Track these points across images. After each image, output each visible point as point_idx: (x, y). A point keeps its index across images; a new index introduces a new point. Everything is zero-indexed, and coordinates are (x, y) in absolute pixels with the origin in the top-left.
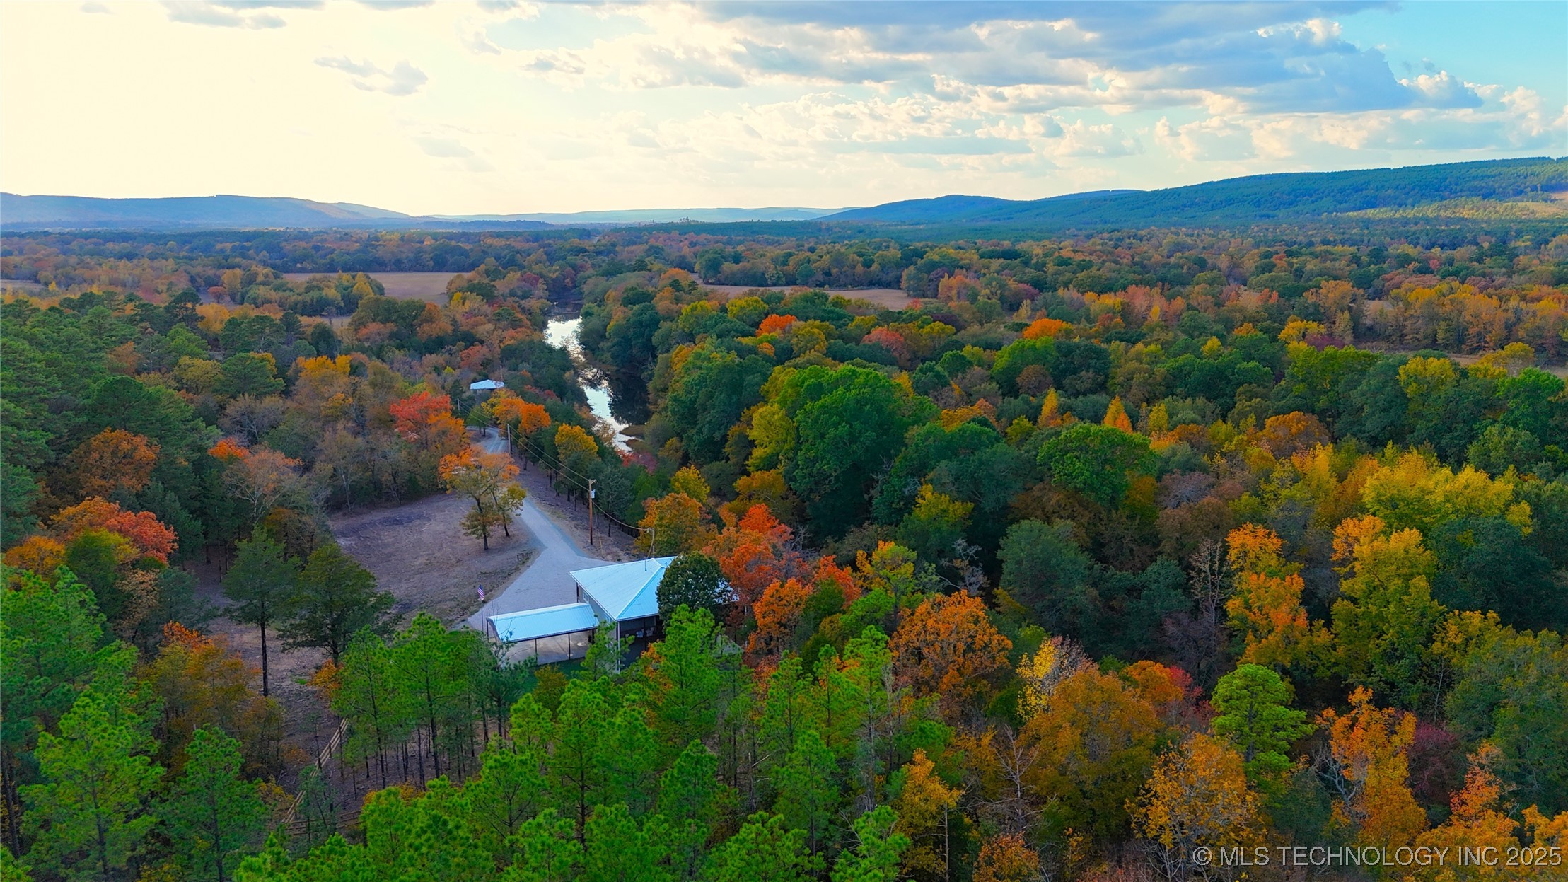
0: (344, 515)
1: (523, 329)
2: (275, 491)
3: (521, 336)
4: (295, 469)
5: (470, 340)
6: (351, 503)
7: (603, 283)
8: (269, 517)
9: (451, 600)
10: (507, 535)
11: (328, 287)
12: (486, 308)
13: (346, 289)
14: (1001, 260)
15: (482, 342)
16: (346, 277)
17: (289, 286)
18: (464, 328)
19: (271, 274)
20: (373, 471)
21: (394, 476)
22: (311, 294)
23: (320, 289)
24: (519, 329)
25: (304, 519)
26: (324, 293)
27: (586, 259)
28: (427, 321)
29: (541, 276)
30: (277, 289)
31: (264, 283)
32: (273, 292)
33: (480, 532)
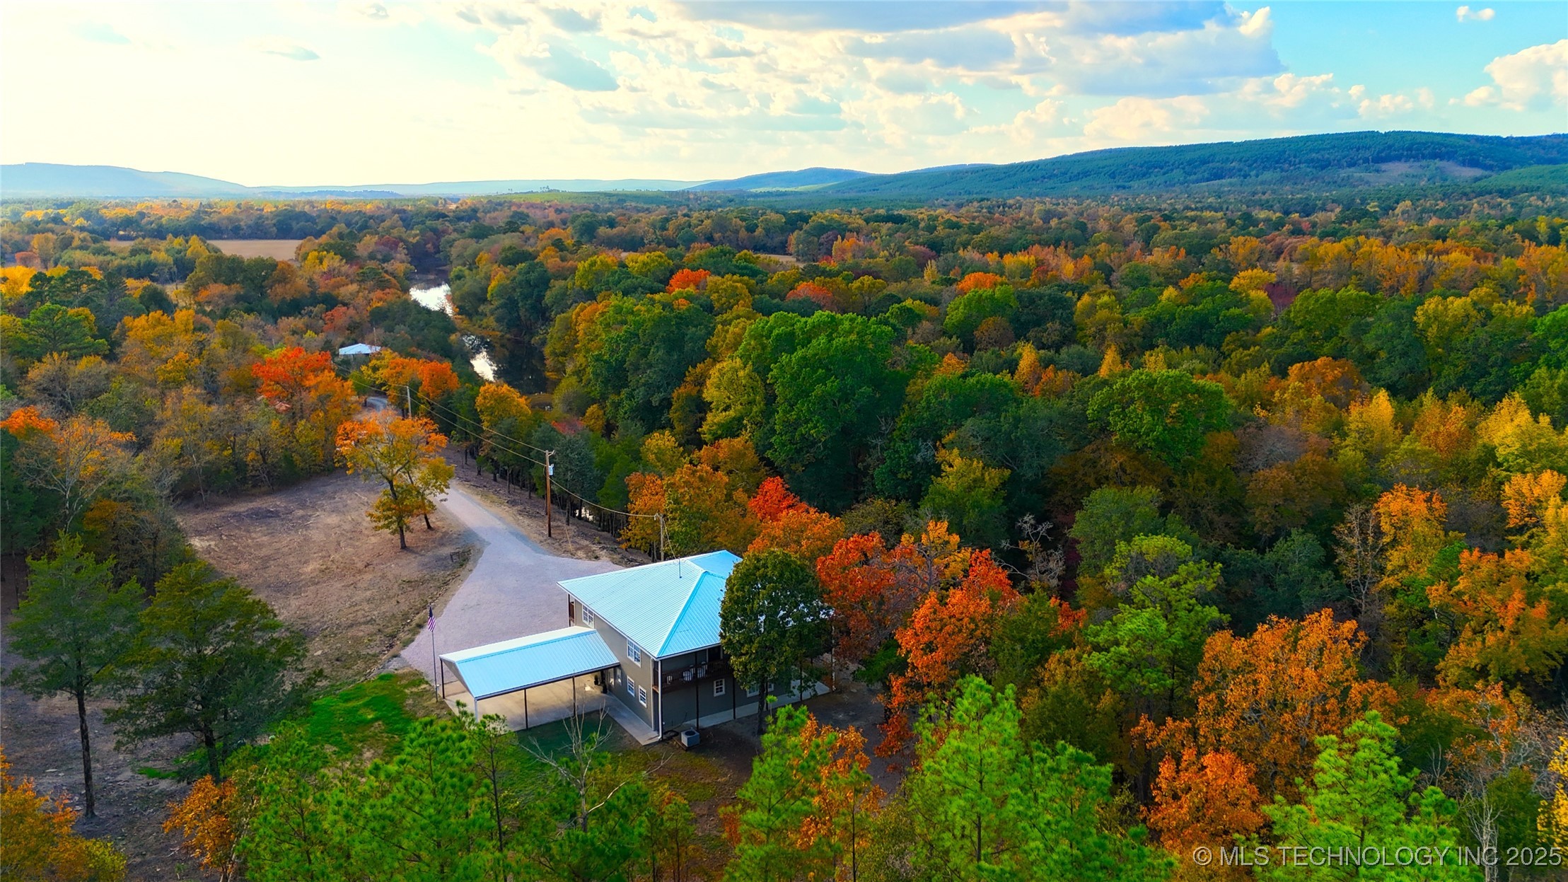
0: (197, 506)
1: (392, 290)
2: (97, 477)
3: (391, 298)
4: (127, 446)
5: (331, 302)
6: (206, 491)
7: (473, 245)
8: (90, 514)
9: (366, 623)
10: (429, 527)
11: (158, 250)
12: (345, 268)
13: (179, 252)
14: (890, 225)
15: (345, 304)
16: (178, 242)
17: (112, 250)
18: (322, 290)
19: (88, 238)
20: (233, 449)
21: (263, 454)
22: (138, 257)
23: (148, 252)
24: (388, 290)
25: (142, 515)
26: (152, 257)
27: (447, 224)
28: (280, 282)
29: (402, 240)
30: (97, 252)
31: (81, 248)
32: (91, 256)
33: (394, 526)
